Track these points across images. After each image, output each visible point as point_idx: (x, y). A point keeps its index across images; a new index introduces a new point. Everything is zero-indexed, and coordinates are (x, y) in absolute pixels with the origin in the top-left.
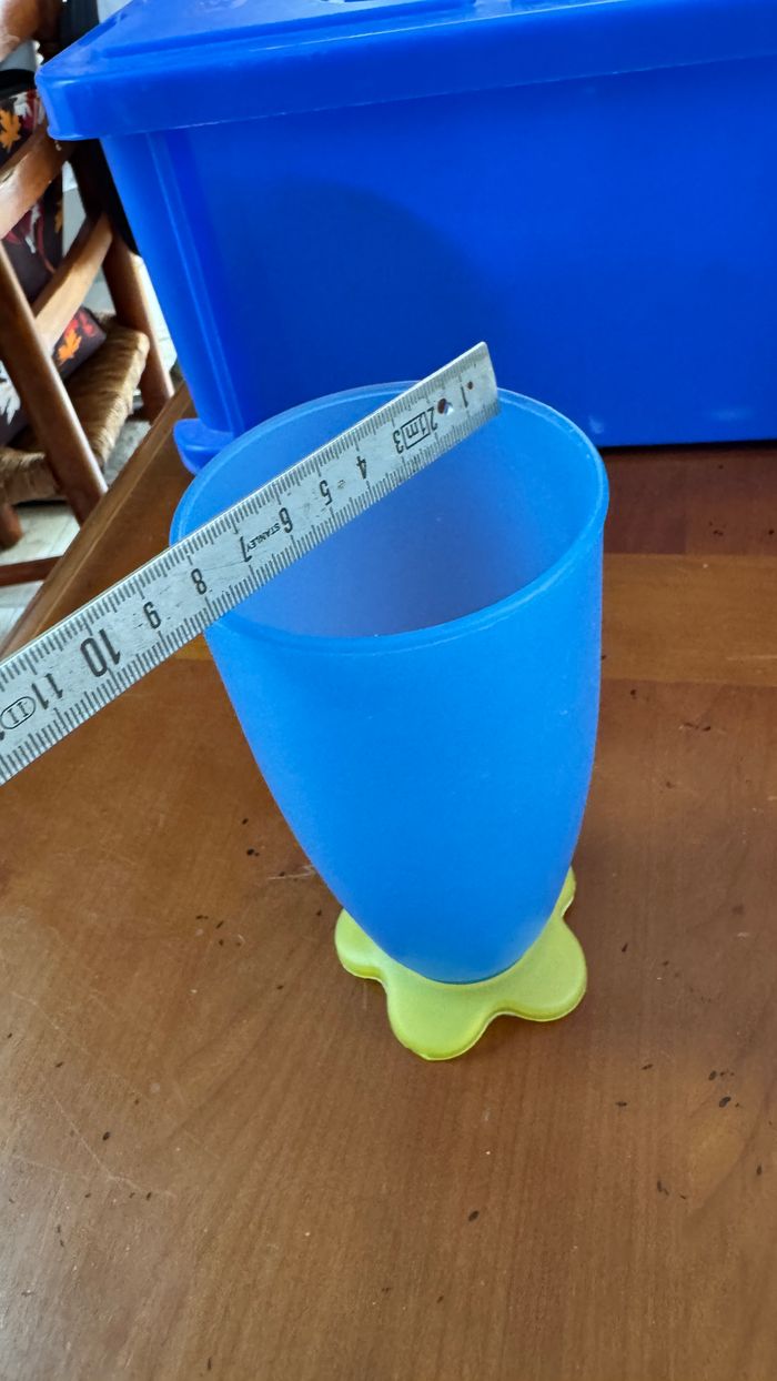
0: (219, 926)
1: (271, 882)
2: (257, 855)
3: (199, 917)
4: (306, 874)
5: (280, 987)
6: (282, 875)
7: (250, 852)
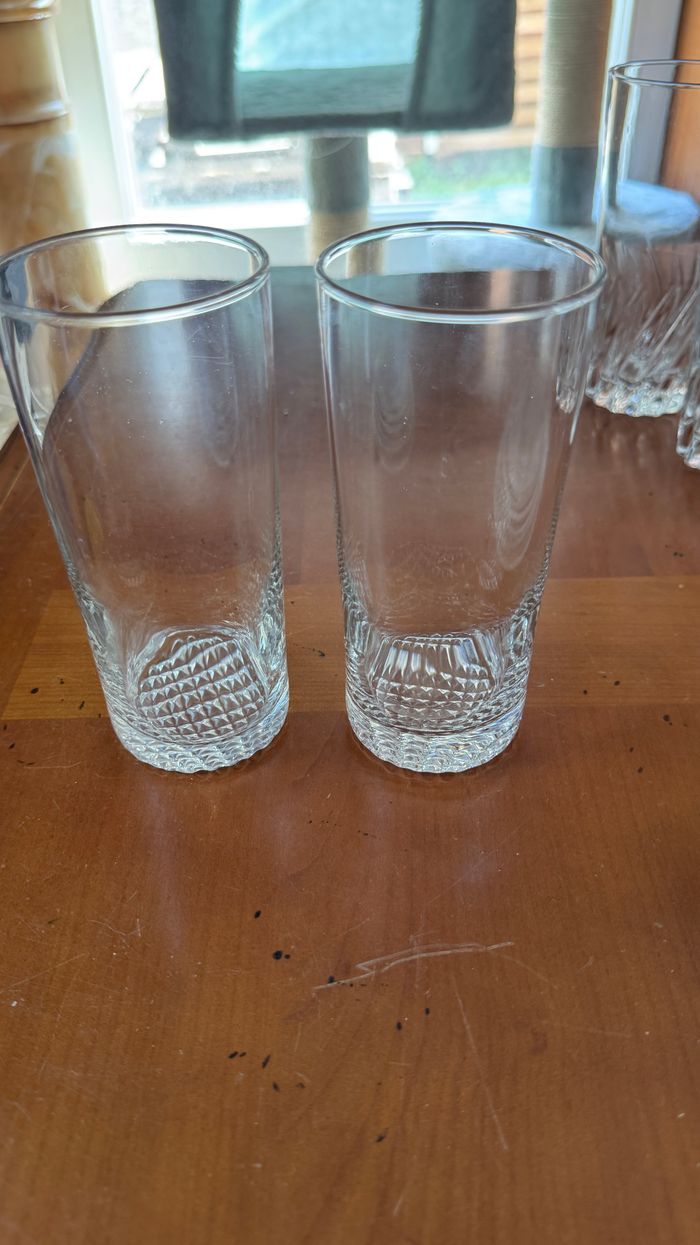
0: (264, 1064)
1: (319, 992)
2: (288, 957)
3: (232, 1056)
4: (362, 977)
5: (380, 1139)
6: (331, 980)
7: (278, 955)
